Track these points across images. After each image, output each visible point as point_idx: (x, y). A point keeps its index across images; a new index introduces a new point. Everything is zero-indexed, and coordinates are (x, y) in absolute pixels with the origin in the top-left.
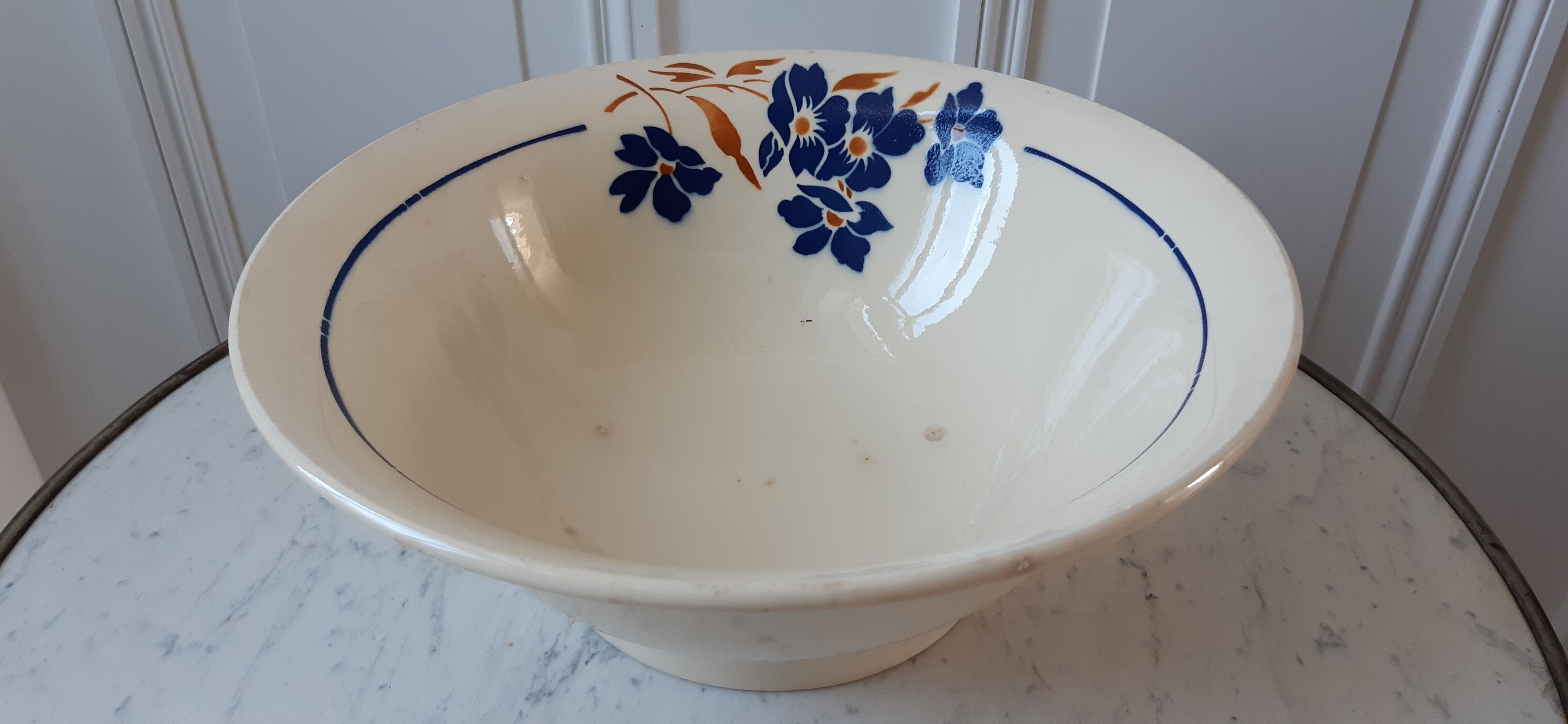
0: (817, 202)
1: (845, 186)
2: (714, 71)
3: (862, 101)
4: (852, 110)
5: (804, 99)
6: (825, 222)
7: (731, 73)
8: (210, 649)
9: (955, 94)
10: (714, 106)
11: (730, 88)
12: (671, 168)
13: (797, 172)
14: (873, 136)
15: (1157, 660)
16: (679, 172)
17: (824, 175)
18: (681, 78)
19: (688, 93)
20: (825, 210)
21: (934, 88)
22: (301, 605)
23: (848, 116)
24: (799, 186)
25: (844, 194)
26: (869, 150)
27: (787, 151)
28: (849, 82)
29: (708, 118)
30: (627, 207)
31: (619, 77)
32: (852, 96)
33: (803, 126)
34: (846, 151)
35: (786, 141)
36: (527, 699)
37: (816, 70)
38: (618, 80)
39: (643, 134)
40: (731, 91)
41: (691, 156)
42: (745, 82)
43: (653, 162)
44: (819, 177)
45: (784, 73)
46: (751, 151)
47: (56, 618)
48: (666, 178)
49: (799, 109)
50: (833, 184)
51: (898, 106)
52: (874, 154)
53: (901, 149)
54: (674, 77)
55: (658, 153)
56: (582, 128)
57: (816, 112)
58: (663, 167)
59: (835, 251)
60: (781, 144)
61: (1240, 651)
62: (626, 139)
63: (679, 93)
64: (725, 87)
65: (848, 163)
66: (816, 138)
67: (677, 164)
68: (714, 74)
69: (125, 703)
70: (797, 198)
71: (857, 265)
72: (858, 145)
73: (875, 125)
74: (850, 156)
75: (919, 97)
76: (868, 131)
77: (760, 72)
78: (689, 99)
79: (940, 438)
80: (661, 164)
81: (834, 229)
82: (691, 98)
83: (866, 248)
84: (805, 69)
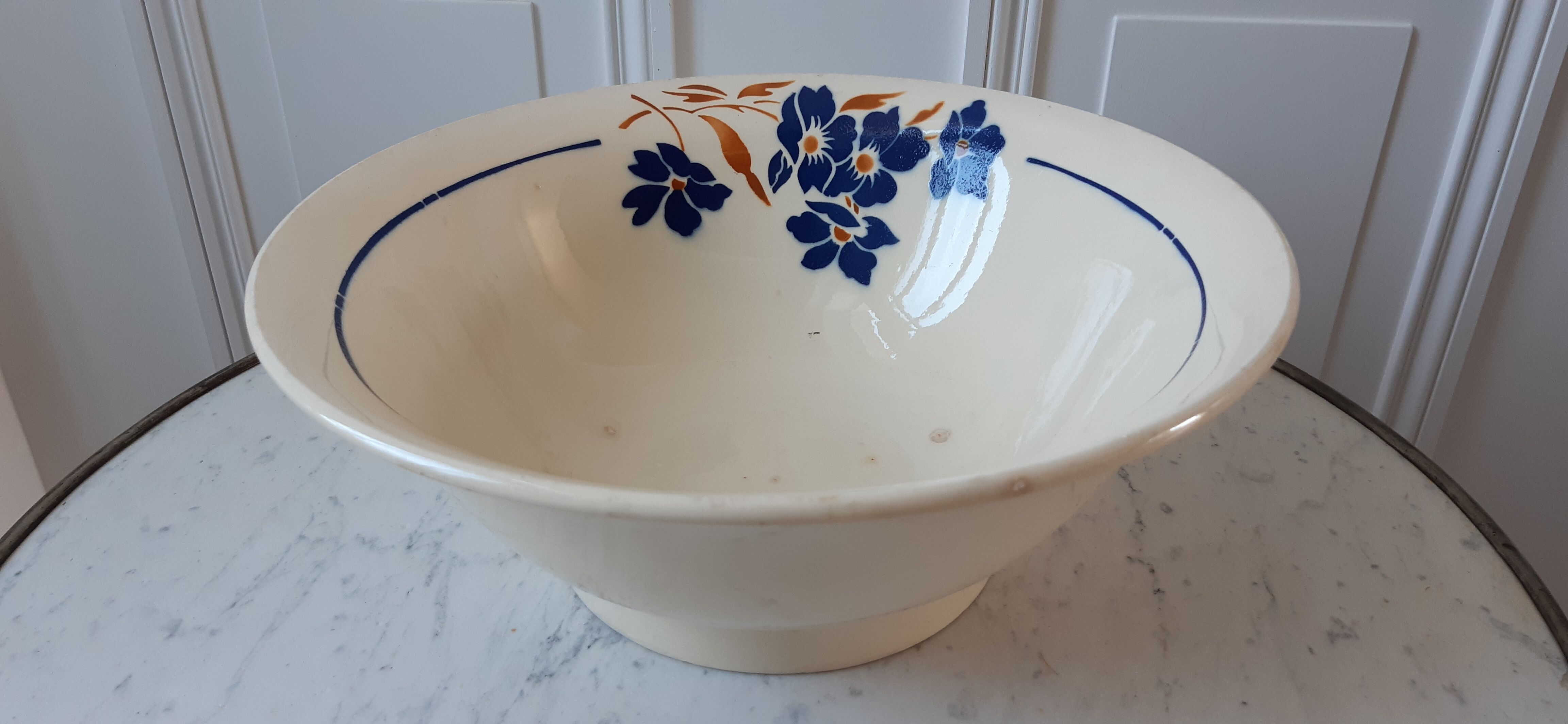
0: (825, 218)
1: (853, 202)
2: (725, 93)
3: (869, 120)
4: (859, 129)
5: (813, 118)
6: (833, 237)
7: (742, 94)
8: (213, 633)
9: (959, 111)
10: (725, 125)
11: (740, 108)
12: (683, 183)
13: (805, 189)
14: (880, 153)
15: (1165, 649)
16: (690, 187)
17: (832, 192)
18: (693, 98)
19: (701, 113)
20: (833, 226)
21: (939, 106)
22: (305, 594)
23: (855, 134)
24: (808, 203)
25: (851, 210)
26: (876, 167)
27: (796, 168)
28: (857, 102)
29: (719, 136)
30: (640, 220)
31: (633, 97)
32: (859, 115)
33: (812, 144)
34: (853, 168)
35: (795, 159)
36: (528, 679)
37: (825, 92)
38: (632, 99)
39: (656, 150)
40: (742, 112)
41: (703, 172)
42: (755, 103)
43: (665, 178)
44: (827, 193)
45: (794, 94)
46: (760, 169)
47: (62, 604)
48: (677, 194)
49: (807, 129)
50: (841, 200)
51: (904, 123)
52: (880, 170)
53: (907, 164)
54: (687, 98)
55: (670, 169)
56: (597, 143)
57: (824, 131)
58: (675, 182)
59: (843, 266)
60: (790, 162)
61: (1250, 641)
62: (640, 154)
63: (692, 112)
64: (736, 107)
65: (855, 179)
66: (824, 156)
67: (689, 180)
68: (726, 95)
69: (126, 680)
70: (805, 215)
71: (864, 278)
72: (864, 162)
73: (881, 143)
74: (857, 173)
75: (924, 115)
76: (874, 148)
77: (770, 93)
78: (701, 118)
79: (945, 440)
80: (672, 180)
81: (841, 244)
82: (703, 117)
83: (872, 262)
84: (814, 91)
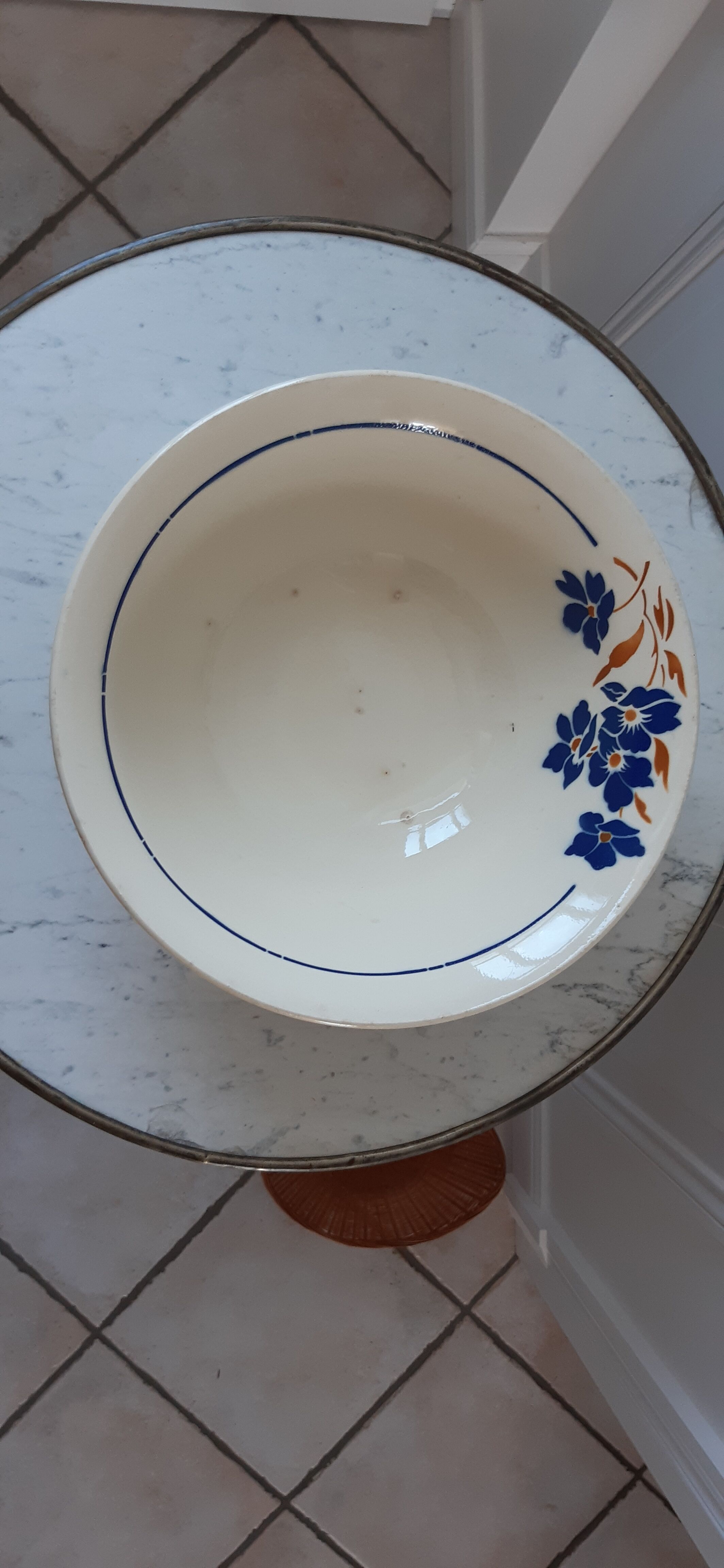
0: (587, 731)
1: (594, 752)
2: (668, 640)
3: (645, 762)
4: (639, 755)
5: (649, 716)
6: (576, 737)
7: (669, 654)
9: (638, 835)
10: (639, 643)
11: (655, 654)
12: (593, 615)
13: (604, 713)
14: (620, 772)
16: (593, 621)
17: (601, 735)
18: (659, 613)
19: (646, 621)
20: (581, 737)
21: (647, 819)
23: (636, 752)
24: (596, 716)
25: (589, 751)
26: (611, 769)
27: (616, 704)
28: (662, 751)
29: (631, 639)
30: (560, 585)
31: (648, 564)
32: (650, 754)
33: (631, 716)
34: (614, 752)
35: (621, 703)
37: (676, 723)
38: (645, 564)
39: (607, 590)
40: (652, 656)
41: (604, 629)
42: (662, 666)
43: (595, 601)
44: (601, 731)
45: (672, 698)
46: (615, 675)
48: (586, 611)
49: (642, 712)
50: (596, 743)
51: (640, 792)
52: (609, 773)
53: (608, 794)
54: (658, 608)
55: (599, 603)
56: (595, 543)
57: (639, 725)
59: (558, 746)
60: (620, 699)
62: (601, 577)
63: (645, 614)
64: (656, 650)
65: (607, 753)
66: (623, 727)
67: (597, 619)
68: (667, 640)
70: (589, 714)
71: (547, 764)
72: (616, 760)
73: (625, 773)
74: (610, 754)
75: (641, 807)
77: (672, 677)
78: (641, 622)
80: (593, 606)
81: (571, 745)
82: (642, 624)
83: (556, 770)
84: (675, 715)
